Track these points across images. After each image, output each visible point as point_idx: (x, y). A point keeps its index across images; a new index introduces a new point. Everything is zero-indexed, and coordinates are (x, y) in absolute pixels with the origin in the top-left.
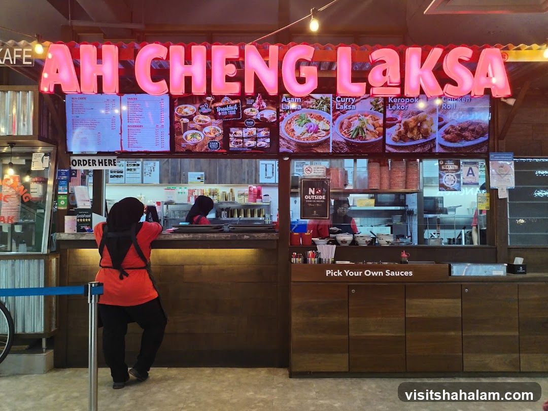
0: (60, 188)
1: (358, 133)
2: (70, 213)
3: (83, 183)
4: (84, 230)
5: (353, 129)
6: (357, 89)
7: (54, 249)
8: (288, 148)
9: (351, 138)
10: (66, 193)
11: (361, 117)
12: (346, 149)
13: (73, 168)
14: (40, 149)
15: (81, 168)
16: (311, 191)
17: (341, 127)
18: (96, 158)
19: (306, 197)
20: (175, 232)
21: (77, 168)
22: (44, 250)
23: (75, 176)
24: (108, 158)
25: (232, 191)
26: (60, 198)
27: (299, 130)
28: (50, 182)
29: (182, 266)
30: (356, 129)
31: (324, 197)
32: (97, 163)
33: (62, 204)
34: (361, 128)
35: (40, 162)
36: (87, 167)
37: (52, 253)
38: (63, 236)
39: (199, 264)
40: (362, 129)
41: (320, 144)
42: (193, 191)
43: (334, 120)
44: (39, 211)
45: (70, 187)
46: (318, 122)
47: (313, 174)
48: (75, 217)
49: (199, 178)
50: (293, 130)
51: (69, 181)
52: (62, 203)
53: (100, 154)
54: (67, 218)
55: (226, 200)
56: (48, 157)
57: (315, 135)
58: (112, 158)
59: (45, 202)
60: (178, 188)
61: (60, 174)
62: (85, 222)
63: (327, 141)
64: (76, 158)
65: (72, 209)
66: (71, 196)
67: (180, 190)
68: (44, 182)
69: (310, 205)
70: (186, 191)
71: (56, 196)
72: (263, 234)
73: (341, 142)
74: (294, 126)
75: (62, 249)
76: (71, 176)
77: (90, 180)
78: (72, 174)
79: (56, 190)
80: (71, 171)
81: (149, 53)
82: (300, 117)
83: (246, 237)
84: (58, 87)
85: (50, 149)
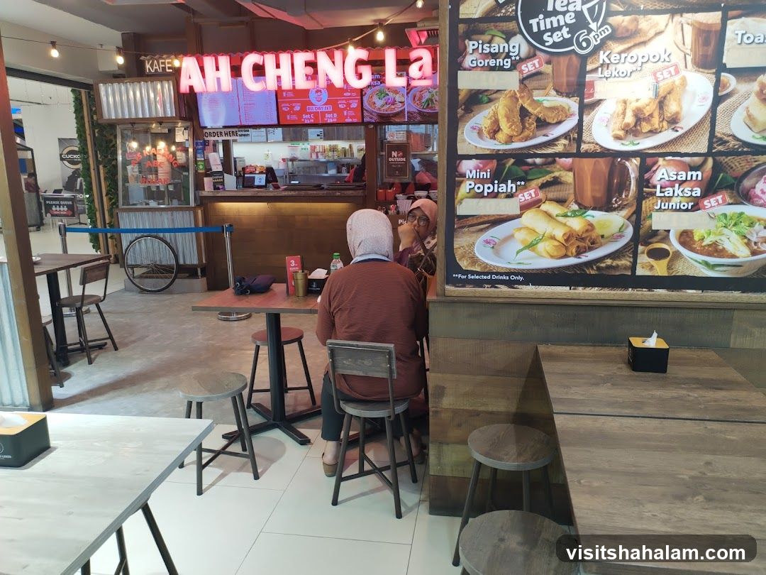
0: (198, 155)
1: (428, 104)
2: (207, 175)
3: (215, 150)
4: (218, 189)
5: (424, 100)
6: (401, 82)
7: (199, 203)
8: (371, 118)
9: (423, 108)
10: (203, 159)
11: (431, 90)
12: (419, 118)
13: (206, 139)
14: (180, 124)
15: (212, 139)
16: (394, 154)
17: (414, 99)
18: (223, 131)
19: (390, 159)
20: (285, 190)
21: (209, 138)
22: (192, 204)
23: (208, 145)
24: (231, 130)
25: (350, 146)
26: (199, 163)
27: (379, 103)
28: (191, 150)
29: (293, 216)
30: (427, 101)
31: (404, 160)
32: (223, 134)
33: (201, 169)
34: (430, 100)
35: (181, 136)
36: (216, 138)
37: (198, 206)
38: (204, 193)
39: (307, 215)
40: (432, 100)
41: (396, 115)
42: (315, 147)
43: (408, 93)
44: (184, 173)
45: (205, 154)
46: (394, 95)
47: (395, 138)
48: (211, 178)
49: (318, 135)
50: (375, 103)
51: (204, 149)
52: (201, 167)
53: (225, 127)
54: (205, 179)
55: (345, 156)
56: (187, 131)
57: (393, 107)
58: (234, 130)
59: (188, 166)
60: (301, 144)
61: (197, 144)
62: (219, 182)
63: (403, 111)
64: (208, 131)
65: (209, 172)
66: (207, 161)
67: (303, 147)
68: (186, 150)
69: (394, 166)
70: (309, 147)
71: (196, 162)
72: (351, 192)
73: (415, 112)
74: (375, 99)
75: (204, 203)
76: (205, 145)
77: (220, 148)
78: (206, 143)
79: (195, 157)
80: (205, 141)
81: (250, 60)
82: (380, 92)
83: (338, 194)
84: (191, 88)
85: (188, 124)
